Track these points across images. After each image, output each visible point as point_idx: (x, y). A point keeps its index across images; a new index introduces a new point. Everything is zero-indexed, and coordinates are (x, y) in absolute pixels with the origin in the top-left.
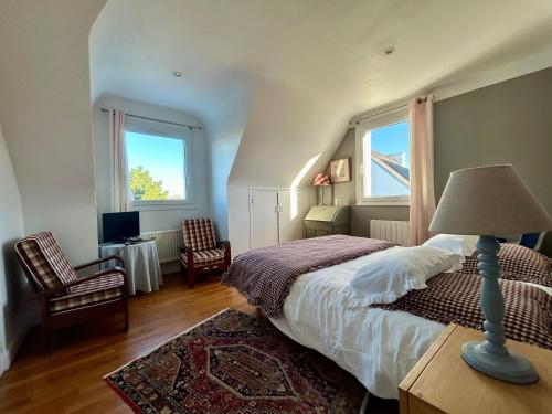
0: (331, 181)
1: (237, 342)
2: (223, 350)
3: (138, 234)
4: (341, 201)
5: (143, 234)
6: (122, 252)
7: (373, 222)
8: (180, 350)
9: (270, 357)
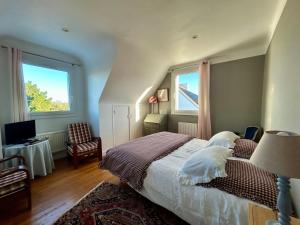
0: (158, 100)
1: (112, 206)
2: (104, 214)
3: (34, 135)
4: (163, 111)
5: (38, 135)
6: (22, 152)
7: (180, 123)
8: (74, 219)
9: (134, 214)
